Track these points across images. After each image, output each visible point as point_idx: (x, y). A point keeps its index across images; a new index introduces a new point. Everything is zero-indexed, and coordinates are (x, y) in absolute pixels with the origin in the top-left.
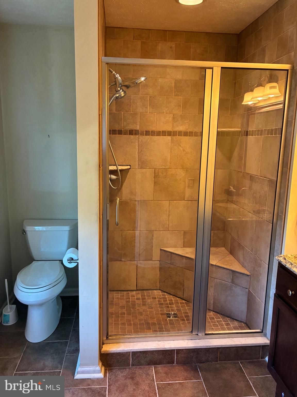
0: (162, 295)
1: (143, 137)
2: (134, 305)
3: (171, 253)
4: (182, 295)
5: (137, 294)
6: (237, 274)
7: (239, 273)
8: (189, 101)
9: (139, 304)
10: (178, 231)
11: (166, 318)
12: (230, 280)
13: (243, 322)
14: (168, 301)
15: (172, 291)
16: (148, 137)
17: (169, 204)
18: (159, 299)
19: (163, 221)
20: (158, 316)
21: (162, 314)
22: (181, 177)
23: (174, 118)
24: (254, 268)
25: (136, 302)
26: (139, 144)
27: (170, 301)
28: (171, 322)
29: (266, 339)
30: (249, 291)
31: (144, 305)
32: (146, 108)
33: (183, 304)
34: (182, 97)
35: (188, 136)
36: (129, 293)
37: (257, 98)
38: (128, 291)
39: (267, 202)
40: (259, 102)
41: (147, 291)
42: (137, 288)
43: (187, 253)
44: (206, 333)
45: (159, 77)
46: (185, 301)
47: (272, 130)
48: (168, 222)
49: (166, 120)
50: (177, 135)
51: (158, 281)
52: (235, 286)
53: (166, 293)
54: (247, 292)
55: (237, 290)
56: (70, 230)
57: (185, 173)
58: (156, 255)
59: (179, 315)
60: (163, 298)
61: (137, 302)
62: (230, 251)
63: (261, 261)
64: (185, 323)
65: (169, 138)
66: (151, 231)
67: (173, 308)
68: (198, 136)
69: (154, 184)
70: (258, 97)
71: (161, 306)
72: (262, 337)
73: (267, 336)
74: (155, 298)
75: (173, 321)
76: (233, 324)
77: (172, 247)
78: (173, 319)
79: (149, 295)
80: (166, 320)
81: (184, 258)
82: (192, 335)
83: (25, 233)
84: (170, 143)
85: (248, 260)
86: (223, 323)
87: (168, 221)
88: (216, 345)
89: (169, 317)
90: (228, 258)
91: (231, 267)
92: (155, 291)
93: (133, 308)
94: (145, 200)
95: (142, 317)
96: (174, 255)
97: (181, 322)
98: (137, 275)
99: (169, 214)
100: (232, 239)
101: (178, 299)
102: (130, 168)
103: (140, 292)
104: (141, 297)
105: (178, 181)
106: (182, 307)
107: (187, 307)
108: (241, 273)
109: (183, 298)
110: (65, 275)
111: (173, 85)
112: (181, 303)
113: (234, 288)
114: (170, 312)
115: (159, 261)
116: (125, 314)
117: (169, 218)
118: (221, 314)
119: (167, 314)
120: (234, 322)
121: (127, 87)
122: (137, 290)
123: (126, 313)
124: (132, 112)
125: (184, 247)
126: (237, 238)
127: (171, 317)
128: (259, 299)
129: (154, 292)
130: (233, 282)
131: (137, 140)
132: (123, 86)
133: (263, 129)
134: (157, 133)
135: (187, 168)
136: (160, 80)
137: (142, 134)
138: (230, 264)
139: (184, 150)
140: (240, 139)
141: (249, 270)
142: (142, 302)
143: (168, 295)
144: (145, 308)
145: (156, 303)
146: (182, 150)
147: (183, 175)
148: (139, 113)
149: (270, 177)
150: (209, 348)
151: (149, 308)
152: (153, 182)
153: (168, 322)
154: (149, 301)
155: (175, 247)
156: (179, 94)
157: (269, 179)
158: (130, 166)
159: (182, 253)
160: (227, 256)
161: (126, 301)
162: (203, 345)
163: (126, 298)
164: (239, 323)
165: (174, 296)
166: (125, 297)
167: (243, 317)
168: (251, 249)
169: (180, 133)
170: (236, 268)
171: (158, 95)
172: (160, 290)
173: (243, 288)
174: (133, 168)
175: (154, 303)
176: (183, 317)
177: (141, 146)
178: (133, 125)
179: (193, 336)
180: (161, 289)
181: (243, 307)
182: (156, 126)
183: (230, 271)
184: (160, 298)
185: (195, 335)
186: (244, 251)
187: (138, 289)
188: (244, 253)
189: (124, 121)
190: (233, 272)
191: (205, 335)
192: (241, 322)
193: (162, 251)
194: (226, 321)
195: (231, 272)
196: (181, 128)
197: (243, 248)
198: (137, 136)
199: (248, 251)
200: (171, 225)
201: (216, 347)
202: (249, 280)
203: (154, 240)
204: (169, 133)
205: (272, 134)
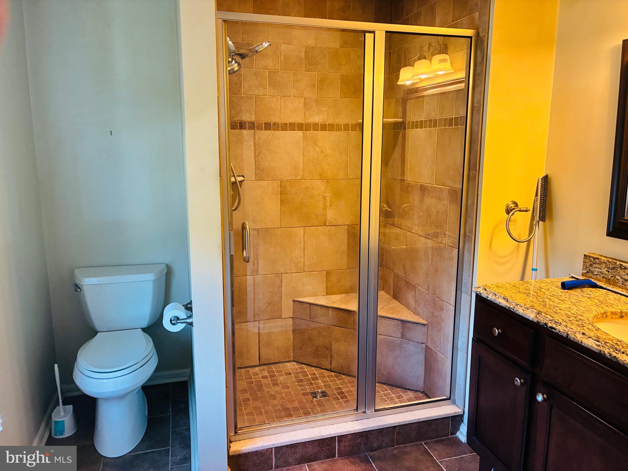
0: (300, 368)
1: (262, 132)
2: (260, 387)
3: (310, 304)
4: (330, 364)
5: (261, 371)
6: (409, 325)
7: (412, 322)
8: (327, 79)
9: (268, 385)
10: (318, 272)
11: (312, 398)
12: (399, 334)
13: (420, 391)
14: (309, 375)
15: (314, 361)
16: (269, 132)
17: (304, 232)
18: (296, 374)
19: (296, 258)
20: (299, 397)
21: (304, 394)
22: (319, 192)
23: (305, 104)
24: (433, 313)
25: (262, 381)
26: (255, 143)
27: (312, 375)
28: (320, 403)
29: (456, 407)
30: (427, 346)
31: (275, 384)
32: (264, 88)
33: (331, 378)
34: (316, 73)
35: (327, 130)
36: (248, 371)
37: (418, 75)
38: (247, 367)
39: (448, 220)
40: (421, 80)
41: (275, 365)
42: (261, 361)
43: (333, 302)
44: (376, 409)
45: (282, 42)
46: (334, 373)
47: (451, 120)
48: (303, 260)
49: (295, 107)
50: (312, 130)
51: (292, 349)
52: (407, 341)
53: (304, 365)
54: (423, 348)
55: (410, 347)
56: (155, 279)
57: (325, 185)
58: (287, 309)
59: (329, 393)
60: (302, 372)
61: (264, 381)
62: (393, 295)
63: (443, 302)
64: (340, 402)
65: (300, 133)
66: (279, 275)
67: (318, 384)
68: (342, 130)
69: (281, 203)
70: (421, 75)
71: (301, 383)
72: (451, 405)
73: (456, 403)
74: (290, 374)
75: (322, 402)
76: (407, 395)
77: (311, 296)
78: (322, 398)
79: (280, 370)
80: (312, 401)
81: (330, 309)
82: (357, 413)
83: (80, 289)
84: (302, 141)
85: (422, 303)
86: (393, 396)
87: (303, 258)
88: (392, 424)
89: (316, 397)
90: (393, 304)
91: (399, 315)
92: (288, 364)
93: (259, 390)
94: (267, 227)
95: (276, 402)
96: (315, 307)
97: (334, 402)
98: (259, 342)
99: (305, 247)
100: (395, 278)
101: (323, 371)
102: (243, 181)
103: (265, 367)
104: (268, 375)
105: (315, 197)
106: (331, 381)
107: (338, 381)
108: (414, 323)
109: (331, 368)
110: (155, 349)
111: (303, 55)
112: (328, 377)
113: (405, 345)
114: (315, 390)
115: (292, 318)
116: (250, 401)
117: (304, 253)
118: (389, 385)
119: (312, 393)
120: (408, 392)
121: (243, 56)
122: (260, 365)
123: (250, 399)
124: (243, 95)
125: (328, 294)
126: (404, 275)
127: (318, 397)
128: (442, 355)
129: (285, 365)
130: (403, 336)
131: (252, 137)
132: (237, 54)
133: (437, 118)
134: (282, 127)
135: (327, 179)
136: (283, 47)
137: (259, 128)
138: (397, 313)
139: (322, 152)
140: (401, 132)
141: (425, 316)
142: (271, 381)
143: (308, 368)
144: (278, 389)
145: (293, 380)
146: (319, 151)
147: (323, 188)
148: (254, 96)
149: (452, 185)
150: (382, 429)
151: (283, 388)
152: (279, 201)
153: (316, 404)
154: (281, 378)
155: (315, 295)
156: (312, 68)
157: (449, 188)
158: (243, 176)
159: (327, 303)
160: (391, 302)
161: (246, 382)
162: (373, 425)
163: (246, 378)
164: (414, 393)
165: (317, 368)
166: (244, 377)
167: (420, 384)
168: (427, 287)
169: (316, 127)
170: (406, 317)
171: (281, 70)
172: (294, 361)
173: (418, 343)
174: (247, 179)
175: (290, 381)
176: (335, 394)
177: (258, 146)
178: (245, 115)
179: (360, 415)
180: (296, 360)
181: (420, 371)
182: (280, 115)
183: (399, 321)
184: (297, 372)
185: (362, 413)
186: (416, 292)
187: (261, 363)
188: (416, 294)
189: (231, 109)
190: (403, 322)
191: (375, 412)
192: (416, 391)
193: (296, 303)
194: (396, 392)
195: (400, 323)
196: (317, 119)
197: (414, 288)
198: (252, 132)
199: (422, 291)
200: (307, 263)
201: (392, 426)
202: (426, 332)
203: (284, 288)
204: (300, 127)
205: (451, 125)
